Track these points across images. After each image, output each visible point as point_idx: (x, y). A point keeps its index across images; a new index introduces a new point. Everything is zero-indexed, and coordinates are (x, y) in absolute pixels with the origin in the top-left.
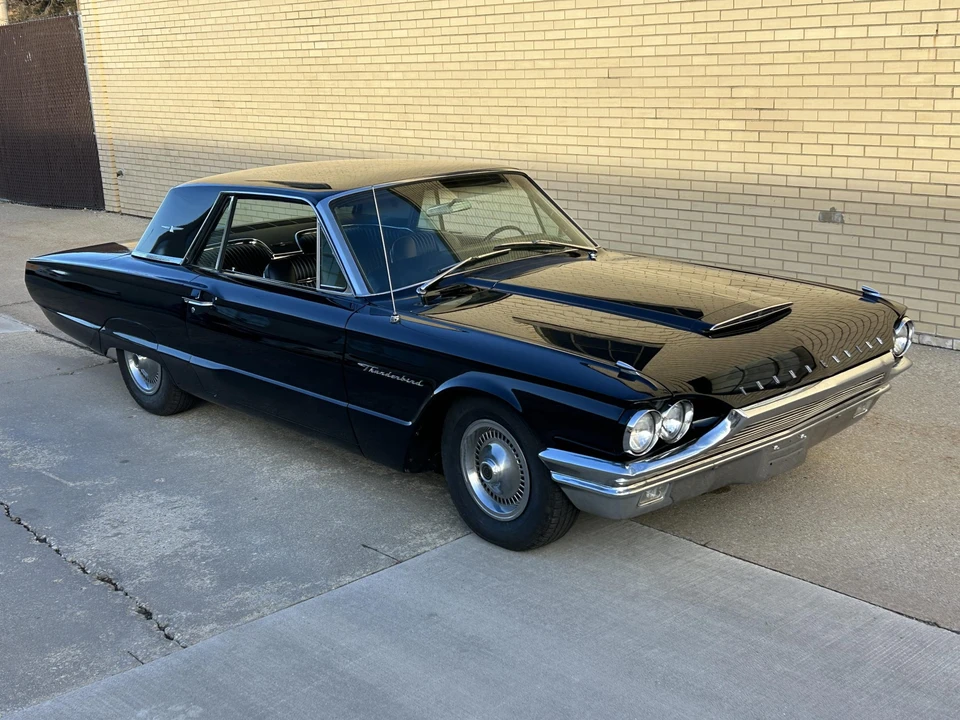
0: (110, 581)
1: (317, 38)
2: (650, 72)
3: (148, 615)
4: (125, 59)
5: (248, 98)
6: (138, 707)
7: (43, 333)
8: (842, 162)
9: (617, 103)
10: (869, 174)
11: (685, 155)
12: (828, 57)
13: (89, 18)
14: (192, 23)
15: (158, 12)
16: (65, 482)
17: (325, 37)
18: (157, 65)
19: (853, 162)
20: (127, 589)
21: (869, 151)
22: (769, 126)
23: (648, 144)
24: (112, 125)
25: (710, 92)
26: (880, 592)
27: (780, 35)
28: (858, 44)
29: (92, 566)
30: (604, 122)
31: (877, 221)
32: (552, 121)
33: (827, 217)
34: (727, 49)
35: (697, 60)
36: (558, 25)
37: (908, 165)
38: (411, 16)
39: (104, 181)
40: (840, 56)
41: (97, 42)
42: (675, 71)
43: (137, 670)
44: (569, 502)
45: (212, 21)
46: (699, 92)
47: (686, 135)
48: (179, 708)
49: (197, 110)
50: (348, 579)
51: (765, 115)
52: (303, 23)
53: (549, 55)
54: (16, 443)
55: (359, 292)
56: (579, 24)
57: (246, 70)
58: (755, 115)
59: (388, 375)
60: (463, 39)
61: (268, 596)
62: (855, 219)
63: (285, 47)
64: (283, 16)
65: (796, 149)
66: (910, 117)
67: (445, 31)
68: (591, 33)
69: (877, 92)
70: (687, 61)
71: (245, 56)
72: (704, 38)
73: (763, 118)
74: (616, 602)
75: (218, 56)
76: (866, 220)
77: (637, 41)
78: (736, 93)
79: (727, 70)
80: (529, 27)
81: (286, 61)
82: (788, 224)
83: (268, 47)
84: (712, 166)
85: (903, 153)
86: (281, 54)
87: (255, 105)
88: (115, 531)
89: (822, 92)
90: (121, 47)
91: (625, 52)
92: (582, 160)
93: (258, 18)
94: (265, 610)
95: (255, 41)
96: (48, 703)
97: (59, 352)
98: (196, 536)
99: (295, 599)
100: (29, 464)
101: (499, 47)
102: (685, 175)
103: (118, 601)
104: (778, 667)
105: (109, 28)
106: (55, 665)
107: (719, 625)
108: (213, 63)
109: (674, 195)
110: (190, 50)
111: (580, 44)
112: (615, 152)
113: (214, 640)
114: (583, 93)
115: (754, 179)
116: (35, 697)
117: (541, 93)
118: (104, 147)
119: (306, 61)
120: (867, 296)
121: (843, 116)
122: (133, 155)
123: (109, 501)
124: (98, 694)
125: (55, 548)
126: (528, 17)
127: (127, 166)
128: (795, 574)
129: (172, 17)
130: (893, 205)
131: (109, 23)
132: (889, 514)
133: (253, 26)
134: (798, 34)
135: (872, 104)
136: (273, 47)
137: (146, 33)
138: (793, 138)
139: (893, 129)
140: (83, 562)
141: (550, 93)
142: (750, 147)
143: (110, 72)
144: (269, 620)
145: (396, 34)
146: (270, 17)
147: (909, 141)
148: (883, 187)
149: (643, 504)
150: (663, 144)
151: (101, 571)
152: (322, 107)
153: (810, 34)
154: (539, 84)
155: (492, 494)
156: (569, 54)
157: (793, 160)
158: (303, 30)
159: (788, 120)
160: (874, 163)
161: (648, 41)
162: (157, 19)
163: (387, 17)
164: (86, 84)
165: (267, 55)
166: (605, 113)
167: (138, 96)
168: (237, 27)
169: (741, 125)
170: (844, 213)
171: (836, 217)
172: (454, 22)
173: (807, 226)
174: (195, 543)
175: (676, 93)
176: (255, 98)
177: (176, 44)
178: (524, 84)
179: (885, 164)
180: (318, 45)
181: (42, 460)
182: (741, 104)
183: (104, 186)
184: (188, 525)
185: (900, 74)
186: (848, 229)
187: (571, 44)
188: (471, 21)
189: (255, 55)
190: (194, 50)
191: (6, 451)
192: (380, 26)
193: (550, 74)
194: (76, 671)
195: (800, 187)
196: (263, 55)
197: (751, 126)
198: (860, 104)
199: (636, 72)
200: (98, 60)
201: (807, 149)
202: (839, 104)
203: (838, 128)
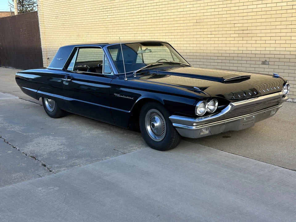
0: (34, 158)
1: (109, 14)
2: (210, 20)
3: (45, 166)
4: (51, 23)
5: (87, 34)
6: (39, 187)
7: (21, 99)
8: (269, 45)
9: (199, 30)
10: (277, 49)
11: (220, 45)
12: (264, 13)
13: (40, 12)
14: (71, 12)
15: (61, 9)
16: (23, 133)
17: (111, 14)
18: (61, 25)
19: (272, 45)
20: (39, 159)
21: (277, 42)
22: (246, 35)
23: (208, 42)
24: (47, 44)
25: (228, 26)
26: (277, 162)
27: (249, 7)
28: (273, 9)
29: (29, 154)
30: (195, 36)
31: (279, 64)
32: (179, 37)
33: (264, 63)
34: (233, 12)
35: (224, 16)
36: (182, 7)
37: (289, 46)
38: (137, 6)
39: (43, 61)
40: (268, 13)
41: (43, 19)
42: (217, 20)
43: (40, 179)
44: (178, 134)
45: (77, 11)
46: (225, 26)
47: (220, 39)
48: (52, 188)
49: (72, 38)
50: (108, 157)
51: (245, 32)
52: (104, 10)
53: (178, 16)
54: (9, 124)
55: (115, 73)
56: (188, 6)
57: (87, 25)
58: (242, 32)
59: (123, 97)
60: (153, 13)
61: (83, 161)
62: (273, 63)
63: (99, 18)
64: (98, 8)
65: (254, 42)
66: (290, 31)
67: (147, 11)
68: (191, 9)
69: (279, 23)
70: (221, 16)
71: (87, 21)
72: (226, 9)
73: (244, 33)
74: (192, 163)
75: (79, 21)
76: (276, 63)
77: (205, 11)
78: (236, 25)
79: (233, 19)
80: (172, 8)
81: (99, 22)
82: (252, 66)
83: (94, 18)
84: (228, 49)
85: (287, 42)
86: (97, 20)
87: (89, 36)
88: (37, 145)
89: (263, 24)
90: (50, 20)
91: (202, 14)
92: (188, 48)
93: (91, 9)
94: (82, 165)
95: (90, 16)
96: (10, 186)
97: (25, 103)
98: (62, 147)
99: (91, 162)
100: (13, 129)
101: (163, 15)
102: (220, 52)
103: (36, 162)
104: (243, 180)
105: (46, 15)
106: (14, 177)
107: (225, 169)
108: (77, 24)
109: (216, 58)
110: (71, 20)
111: (188, 12)
112: (198, 45)
113: (65, 172)
114: (189, 28)
115: (241, 52)
116: (7, 185)
117: (176, 28)
118: (44, 51)
119: (105, 22)
120: (275, 76)
121: (269, 31)
122: (52, 53)
123: (36, 138)
124: (27, 184)
125: (18, 149)
126: (172, 5)
127: (50, 56)
128: (250, 158)
129: (65, 10)
130: (285, 58)
131: (47, 13)
132: (281, 143)
133: (89, 12)
134: (255, 6)
135: (278, 27)
136: (95, 18)
137: (57, 15)
138: (253, 38)
139: (284, 34)
140: (26, 153)
141: (179, 28)
142: (240, 42)
143: (46, 28)
144: (82, 167)
145: (132, 12)
146: (94, 9)
147: (289, 38)
148: (282, 53)
149: (202, 134)
150: (213, 42)
151: (31, 155)
152: (109, 36)
153: (259, 6)
154: (175, 25)
155: (155, 134)
156: (185, 16)
157: (253, 45)
158: (104, 12)
159: (252, 33)
160: (279, 45)
161: (209, 11)
162: (61, 11)
163: (130, 7)
164: (39, 32)
165: (94, 20)
166: (195, 33)
167: (55, 35)
168: (85, 12)
169: (237, 35)
170: (269, 61)
171: (267, 63)
172: (150, 8)
173: (257, 66)
174: (61, 148)
175: (217, 26)
176: (89, 34)
177: (66, 18)
178: (171, 26)
179: (282, 45)
180: (109, 17)
181: (17, 128)
182: (237, 29)
183: (44, 63)
184: (60, 144)
185: (286, 17)
186: (270, 67)
187: (185, 13)
188: (155, 7)
189: (90, 21)
190: (72, 20)
191: (6, 126)
192: (127, 10)
193: (178, 22)
194: (21, 179)
195: (256, 54)
196: (92, 20)
197: (240, 35)
198: (274, 27)
199: (205, 20)
200: (43, 24)
201: (258, 42)
202: (268, 27)
203: (267, 35)
